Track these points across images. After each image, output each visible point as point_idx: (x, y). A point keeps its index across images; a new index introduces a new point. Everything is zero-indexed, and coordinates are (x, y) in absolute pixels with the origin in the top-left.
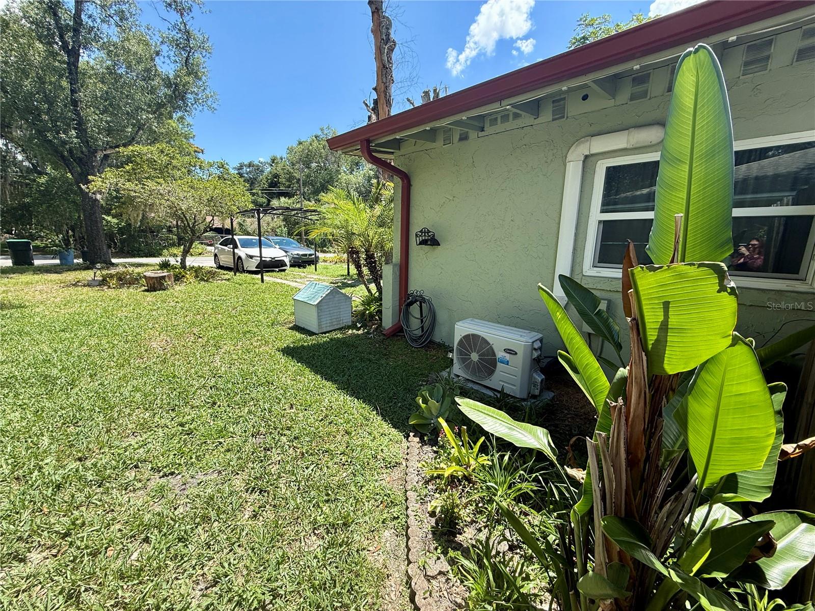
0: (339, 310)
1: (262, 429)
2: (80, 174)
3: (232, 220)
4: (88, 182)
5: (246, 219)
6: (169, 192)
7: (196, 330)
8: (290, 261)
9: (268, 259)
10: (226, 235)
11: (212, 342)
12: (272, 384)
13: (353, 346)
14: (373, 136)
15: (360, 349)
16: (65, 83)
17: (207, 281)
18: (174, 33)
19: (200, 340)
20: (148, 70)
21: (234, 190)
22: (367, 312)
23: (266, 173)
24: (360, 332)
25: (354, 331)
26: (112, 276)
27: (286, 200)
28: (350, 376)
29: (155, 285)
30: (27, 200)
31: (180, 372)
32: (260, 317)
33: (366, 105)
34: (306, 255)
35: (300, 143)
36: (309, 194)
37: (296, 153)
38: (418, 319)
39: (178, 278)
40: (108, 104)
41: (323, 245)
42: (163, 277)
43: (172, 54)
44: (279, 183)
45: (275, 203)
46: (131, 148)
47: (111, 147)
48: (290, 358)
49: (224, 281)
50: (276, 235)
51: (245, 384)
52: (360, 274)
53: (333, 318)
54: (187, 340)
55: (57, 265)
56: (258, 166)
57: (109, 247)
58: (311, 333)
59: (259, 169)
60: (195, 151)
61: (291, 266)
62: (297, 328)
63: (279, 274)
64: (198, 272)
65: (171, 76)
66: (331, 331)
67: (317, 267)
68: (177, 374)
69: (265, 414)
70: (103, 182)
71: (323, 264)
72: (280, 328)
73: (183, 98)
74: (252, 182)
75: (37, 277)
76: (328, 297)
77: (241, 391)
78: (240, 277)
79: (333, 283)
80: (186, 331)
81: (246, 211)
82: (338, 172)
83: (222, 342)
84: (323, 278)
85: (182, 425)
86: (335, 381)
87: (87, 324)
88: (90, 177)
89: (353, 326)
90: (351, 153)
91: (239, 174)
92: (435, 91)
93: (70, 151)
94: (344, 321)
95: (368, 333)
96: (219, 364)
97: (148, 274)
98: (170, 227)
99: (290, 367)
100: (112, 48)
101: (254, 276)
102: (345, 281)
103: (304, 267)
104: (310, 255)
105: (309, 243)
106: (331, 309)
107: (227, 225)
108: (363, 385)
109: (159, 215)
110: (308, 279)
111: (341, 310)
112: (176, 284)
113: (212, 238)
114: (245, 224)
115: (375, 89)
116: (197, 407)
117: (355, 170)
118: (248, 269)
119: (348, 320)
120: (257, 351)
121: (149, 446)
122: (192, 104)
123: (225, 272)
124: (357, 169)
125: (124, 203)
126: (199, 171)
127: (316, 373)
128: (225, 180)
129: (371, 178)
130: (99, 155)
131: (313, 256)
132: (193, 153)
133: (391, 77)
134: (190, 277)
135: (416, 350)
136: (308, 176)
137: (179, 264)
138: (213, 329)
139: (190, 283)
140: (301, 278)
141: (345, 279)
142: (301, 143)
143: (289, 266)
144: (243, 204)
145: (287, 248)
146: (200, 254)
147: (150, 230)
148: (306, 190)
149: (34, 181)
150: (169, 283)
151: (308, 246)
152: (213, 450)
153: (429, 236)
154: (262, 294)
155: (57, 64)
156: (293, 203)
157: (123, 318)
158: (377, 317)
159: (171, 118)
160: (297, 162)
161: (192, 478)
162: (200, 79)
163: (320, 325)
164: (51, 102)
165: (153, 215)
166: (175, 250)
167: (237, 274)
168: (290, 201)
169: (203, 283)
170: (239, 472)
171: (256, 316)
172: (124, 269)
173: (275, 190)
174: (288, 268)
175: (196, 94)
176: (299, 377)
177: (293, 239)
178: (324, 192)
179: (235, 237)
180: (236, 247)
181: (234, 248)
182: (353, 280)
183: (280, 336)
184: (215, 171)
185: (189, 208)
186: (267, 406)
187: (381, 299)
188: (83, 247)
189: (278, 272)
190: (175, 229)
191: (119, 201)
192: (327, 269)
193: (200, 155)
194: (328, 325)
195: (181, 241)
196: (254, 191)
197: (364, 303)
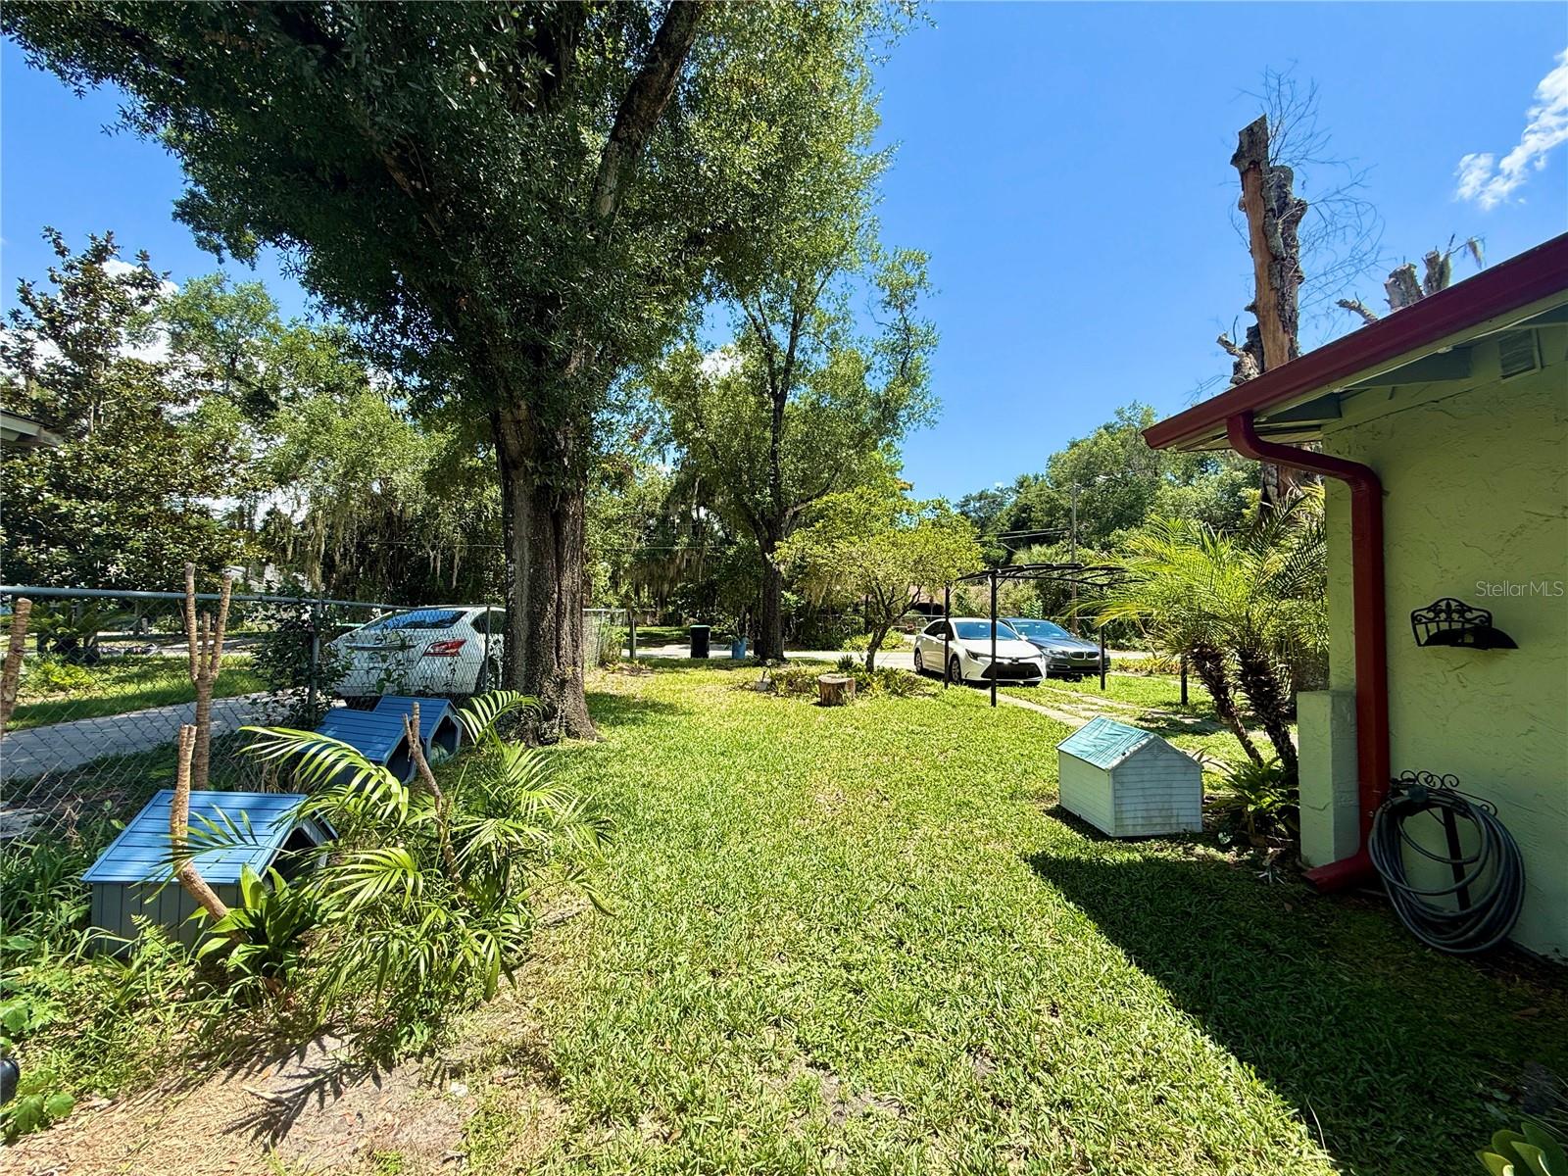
0: (1169, 791)
1: (988, 1041)
2: (767, 541)
3: (948, 591)
4: (773, 549)
5: (970, 587)
6: (863, 553)
7: (880, 784)
8: (1048, 666)
9: (1006, 662)
10: (936, 617)
11: (903, 811)
12: (1011, 935)
13: (1211, 891)
14: (1259, 404)
15: (1229, 904)
16: (768, 434)
17: (901, 695)
18: (891, 335)
19: (885, 803)
20: (855, 394)
21: (956, 542)
22: (1251, 808)
23: (1007, 506)
24: (1229, 857)
25: (1212, 851)
26: (780, 678)
27: (1043, 549)
28: (1207, 976)
29: (831, 697)
30: (715, 577)
31: (853, 858)
32: (989, 776)
33: (1226, 344)
34: (1080, 655)
35: (1074, 445)
36: (1090, 534)
37: (1065, 463)
38: (1439, 859)
39: (861, 687)
40: (808, 449)
41: (1118, 634)
42: (842, 685)
43: (885, 363)
44: (1031, 520)
45: (1022, 557)
46: (825, 498)
47: (803, 502)
48: (1050, 883)
49: (927, 698)
50: (1021, 615)
51: (957, 917)
52: (1223, 707)
53: (1152, 806)
54: (866, 801)
55: (728, 659)
56: (994, 496)
57: (783, 635)
58: (1098, 835)
59: (995, 502)
60: (902, 489)
61: (1050, 675)
62: (1061, 814)
63: (1024, 691)
64: (889, 676)
65: (881, 393)
66: (1148, 838)
67: (1106, 681)
68: (847, 860)
69: (995, 1006)
70: (789, 548)
71: (1118, 673)
72: (1027, 807)
73: (894, 418)
74: (982, 524)
75: (708, 674)
76: (1140, 757)
77: (949, 932)
78: (956, 691)
79: (1146, 720)
80: (866, 783)
81: (972, 576)
82: (1154, 485)
83: (920, 816)
84: (1120, 707)
85: (848, 967)
86: (1166, 981)
87: (748, 748)
88: (777, 544)
89: (1208, 837)
90: (1201, 447)
91: (962, 513)
92: (1431, 261)
93: (762, 514)
94: (1181, 819)
95: (1254, 864)
96: (914, 859)
97: (825, 679)
98: (857, 604)
99: (1051, 905)
100: (819, 379)
101: (979, 691)
102: (1177, 718)
103: (1078, 680)
104: (1092, 655)
105: (1086, 631)
106: (1147, 785)
107: (939, 599)
108: (1252, 1020)
109: (848, 589)
110: (1086, 706)
111: (1175, 792)
112: (857, 697)
113: (914, 620)
114: (966, 597)
115: (1252, 308)
116: (873, 938)
117: (1196, 475)
118: (969, 678)
119: (1192, 818)
120: (981, 848)
121: (799, 989)
122: (905, 423)
123: (931, 681)
124: (1202, 473)
125: (807, 575)
126: (905, 518)
127: (1115, 938)
128: (942, 526)
129: (1240, 486)
130: (790, 512)
131: (1098, 658)
132: (898, 492)
133: (1296, 271)
134: (877, 685)
135: (1442, 959)
136: (1088, 502)
137: (864, 663)
138: (906, 787)
139: (877, 696)
140: (1070, 702)
141: (1176, 713)
142: (1077, 445)
143: (1044, 675)
144: (968, 564)
145: (1040, 639)
146: (894, 647)
147: (832, 610)
148: (1082, 527)
149: (724, 553)
150: (849, 694)
151: (1084, 636)
152: (894, 1048)
153: (1469, 621)
154: (993, 730)
155: (764, 414)
156: (1057, 554)
157: (788, 745)
158: (1280, 826)
159: (876, 448)
160: (1066, 480)
161: (856, 1095)
162: (918, 386)
163: (1118, 819)
164: (751, 459)
165: (838, 588)
166: (860, 641)
167: (950, 686)
168: (1052, 550)
169: (895, 698)
170: (939, 1132)
171: (981, 773)
172: (796, 668)
173: (1022, 533)
174: (1043, 680)
175: (912, 408)
176: (1071, 938)
177: (1053, 621)
178: (1121, 528)
179: (952, 621)
180: (950, 637)
181: (947, 640)
182: (1198, 716)
183: (1027, 826)
184: (929, 515)
185: (887, 576)
186: (1000, 988)
187: (1294, 780)
188: (756, 636)
189: (1023, 686)
190: (863, 608)
191: (804, 570)
192: (1130, 686)
193: (907, 494)
194: (1140, 821)
195: (870, 625)
196: (986, 539)
197: (1236, 783)
